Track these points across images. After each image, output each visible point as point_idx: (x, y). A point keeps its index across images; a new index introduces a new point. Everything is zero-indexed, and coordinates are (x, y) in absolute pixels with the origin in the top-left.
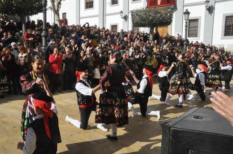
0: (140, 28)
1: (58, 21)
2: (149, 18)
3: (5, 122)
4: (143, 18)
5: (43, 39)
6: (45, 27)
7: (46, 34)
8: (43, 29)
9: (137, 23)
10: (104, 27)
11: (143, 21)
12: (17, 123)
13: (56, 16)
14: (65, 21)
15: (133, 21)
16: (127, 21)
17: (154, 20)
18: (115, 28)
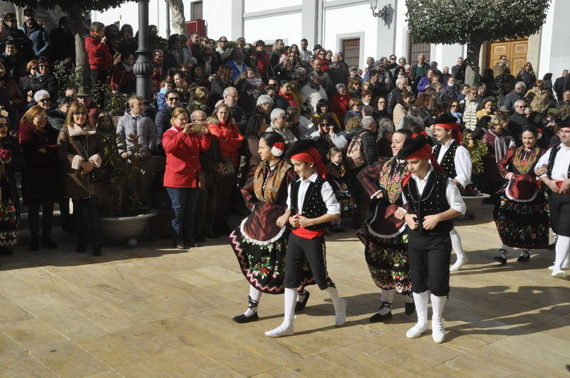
0: (432, 45)
1: (179, 26)
2: (464, 12)
3: (26, 334)
4: (445, 13)
5: (140, 82)
6: (145, 45)
7: (146, 66)
8: (139, 51)
9: (424, 29)
10: (319, 43)
11: (446, 23)
12: (60, 337)
13: (173, 10)
14: (199, 26)
15: (411, 23)
16: (392, 25)
17: (482, 20)
18: (350, 47)
